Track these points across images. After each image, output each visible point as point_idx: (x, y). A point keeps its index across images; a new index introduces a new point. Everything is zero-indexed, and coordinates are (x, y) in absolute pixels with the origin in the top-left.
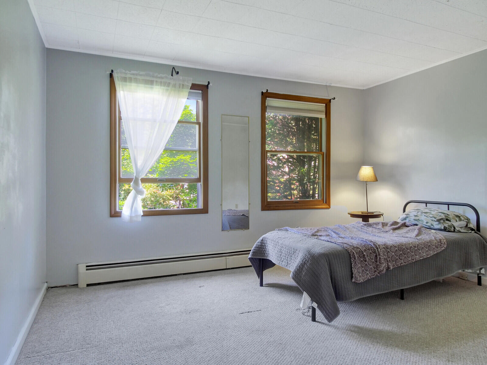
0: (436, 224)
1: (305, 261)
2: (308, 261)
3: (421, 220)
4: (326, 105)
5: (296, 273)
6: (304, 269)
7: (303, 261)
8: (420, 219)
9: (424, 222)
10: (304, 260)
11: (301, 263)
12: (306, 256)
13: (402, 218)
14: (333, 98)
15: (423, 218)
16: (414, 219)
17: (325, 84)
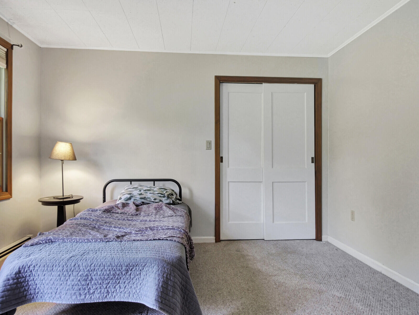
0: (165, 200)
1: (167, 276)
2: (170, 274)
3: (148, 197)
4: (7, 50)
5: (161, 299)
6: (169, 288)
7: (164, 277)
8: (146, 197)
9: (151, 199)
10: (165, 275)
11: (163, 281)
12: (164, 269)
13: (125, 198)
14: (20, 45)
15: (148, 195)
16: (140, 198)
17: (6, 21)
